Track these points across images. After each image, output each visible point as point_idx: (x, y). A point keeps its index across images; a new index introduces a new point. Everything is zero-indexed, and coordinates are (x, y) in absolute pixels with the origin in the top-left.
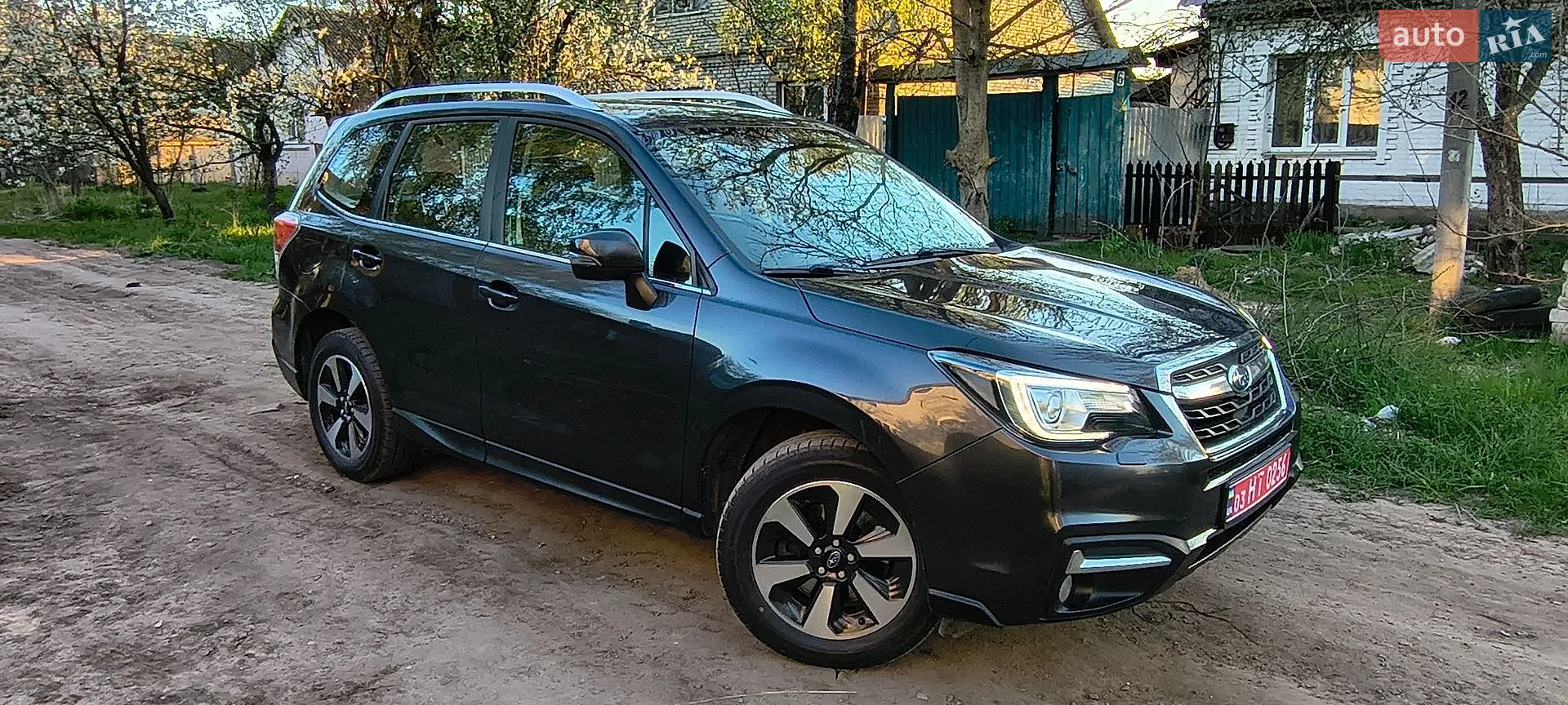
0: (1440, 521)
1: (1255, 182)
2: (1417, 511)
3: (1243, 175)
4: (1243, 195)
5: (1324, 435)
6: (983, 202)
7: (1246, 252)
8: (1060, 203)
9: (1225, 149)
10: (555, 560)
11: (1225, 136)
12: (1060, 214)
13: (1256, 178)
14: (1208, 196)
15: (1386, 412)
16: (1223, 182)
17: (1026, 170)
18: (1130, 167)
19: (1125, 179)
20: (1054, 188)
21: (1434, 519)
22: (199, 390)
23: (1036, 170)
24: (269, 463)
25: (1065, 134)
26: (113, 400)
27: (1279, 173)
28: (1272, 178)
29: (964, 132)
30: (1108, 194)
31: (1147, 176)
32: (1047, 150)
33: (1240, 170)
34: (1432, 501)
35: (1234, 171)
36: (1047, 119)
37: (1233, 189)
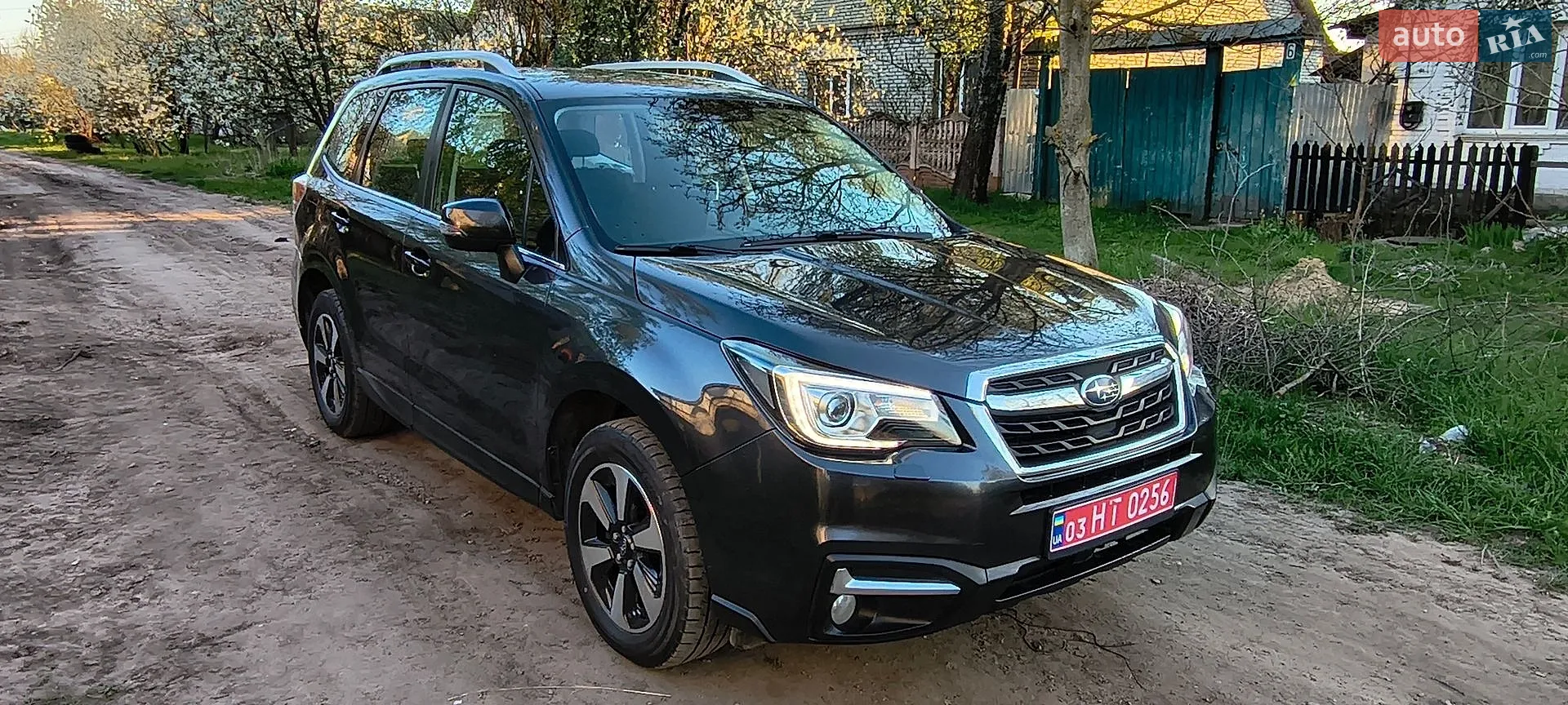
0: (1455, 564)
1: (1436, 167)
2: (1435, 550)
3: (1423, 159)
4: (1422, 180)
5: (1362, 455)
6: (1082, 181)
7: (1413, 244)
8: (1218, 185)
9: (1413, 130)
10: (474, 530)
11: (1413, 114)
12: (1217, 196)
13: (1437, 162)
14: (1382, 182)
15: (1453, 433)
16: (1400, 166)
17: (1183, 149)
18: (1295, 146)
19: (1289, 160)
20: (1212, 169)
21: (1448, 562)
22: (268, 342)
23: (1194, 148)
24: (281, 414)
25: (1227, 111)
26: (193, 346)
27: (1464, 157)
28: (1457, 162)
29: (1064, 107)
30: (1270, 176)
31: (1315, 157)
32: (1206, 127)
33: (1420, 153)
34: (1457, 539)
35: (1413, 154)
36: (1208, 95)
37: (1411, 174)
